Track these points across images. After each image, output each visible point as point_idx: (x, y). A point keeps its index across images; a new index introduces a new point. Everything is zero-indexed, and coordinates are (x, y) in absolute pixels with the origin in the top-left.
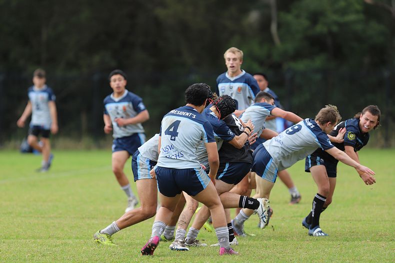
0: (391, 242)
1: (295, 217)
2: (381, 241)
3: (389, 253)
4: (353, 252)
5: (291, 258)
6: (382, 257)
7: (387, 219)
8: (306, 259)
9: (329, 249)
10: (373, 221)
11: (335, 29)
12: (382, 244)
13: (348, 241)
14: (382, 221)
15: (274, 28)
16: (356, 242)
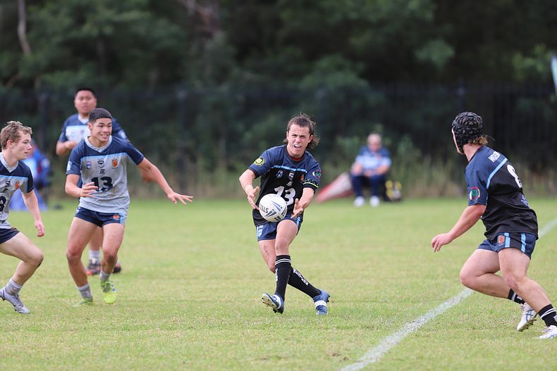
0: (188, 331)
1: (53, 297)
2: (175, 329)
3: (187, 345)
4: (136, 345)
5: (48, 355)
6: (177, 352)
7: (183, 299)
8: (69, 356)
9: (102, 342)
10: (164, 301)
11: (108, 30)
12: (177, 333)
13: (129, 330)
14: (177, 301)
15: (22, 29)
16: (140, 332)
